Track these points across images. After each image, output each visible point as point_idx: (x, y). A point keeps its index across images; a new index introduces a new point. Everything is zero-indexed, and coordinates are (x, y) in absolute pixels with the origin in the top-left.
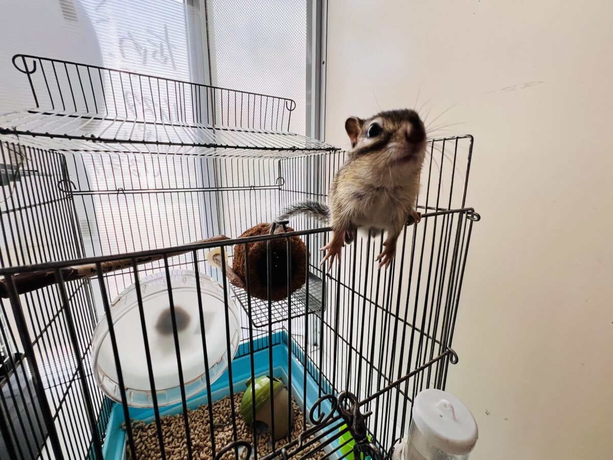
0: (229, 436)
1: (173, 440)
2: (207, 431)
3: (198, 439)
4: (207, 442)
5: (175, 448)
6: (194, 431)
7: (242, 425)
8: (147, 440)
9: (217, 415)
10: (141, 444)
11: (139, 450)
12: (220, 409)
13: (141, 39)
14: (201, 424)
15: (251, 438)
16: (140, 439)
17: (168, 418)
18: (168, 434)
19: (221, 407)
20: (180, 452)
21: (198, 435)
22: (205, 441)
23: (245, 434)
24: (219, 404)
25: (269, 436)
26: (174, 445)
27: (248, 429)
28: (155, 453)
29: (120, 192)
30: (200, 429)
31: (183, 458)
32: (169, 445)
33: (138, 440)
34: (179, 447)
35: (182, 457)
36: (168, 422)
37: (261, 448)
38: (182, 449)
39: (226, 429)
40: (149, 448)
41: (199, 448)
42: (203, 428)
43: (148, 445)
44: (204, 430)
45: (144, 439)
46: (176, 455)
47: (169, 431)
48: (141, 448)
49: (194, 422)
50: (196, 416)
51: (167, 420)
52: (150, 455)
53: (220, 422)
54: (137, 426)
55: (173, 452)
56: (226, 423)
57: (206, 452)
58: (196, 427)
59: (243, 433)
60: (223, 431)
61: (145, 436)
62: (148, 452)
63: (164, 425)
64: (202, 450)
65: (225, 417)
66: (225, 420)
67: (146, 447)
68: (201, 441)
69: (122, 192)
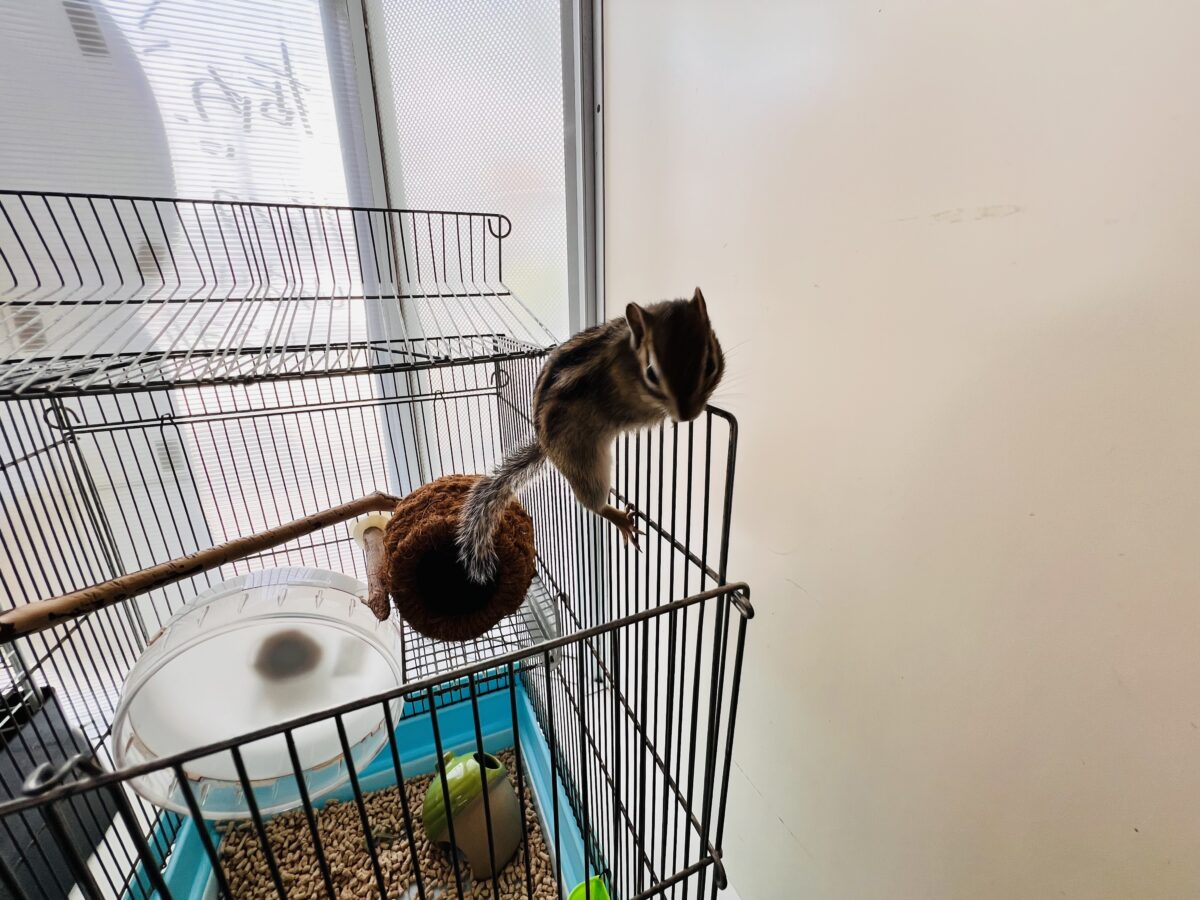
0: (397, 861)
1: (300, 857)
2: (361, 847)
3: (342, 862)
4: (358, 868)
5: (301, 873)
6: (339, 843)
7: (423, 843)
8: (255, 854)
9: (386, 814)
10: (245, 860)
11: (241, 871)
12: (392, 804)
13: (235, 75)
14: (353, 831)
15: (436, 869)
16: (243, 851)
17: (297, 815)
18: (294, 846)
19: (395, 800)
20: (307, 884)
21: (343, 854)
22: (355, 867)
23: (427, 861)
24: (393, 795)
25: (469, 870)
26: (300, 868)
27: (432, 851)
28: (266, 879)
29: (165, 422)
30: (347, 843)
31: (310, 896)
32: (293, 866)
33: (240, 854)
34: (307, 872)
35: (309, 893)
36: (298, 821)
37: (450, 891)
38: (312, 878)
39: (395, 847)
40: (257, 868)
41: (343, 879)
42: (355, 841)
43: (256, 864)
44: (356, 845)
45: (250, 851)
46: (300, 889)
47: (294, 841)
48: (243, 868)
49: (341, 827)
50: (347, 816)
51: (295, 819)
52: (257, 882)
53: (388, 830)
54: (241, 826)
55: (297, 880)
56: (399, 832)
57: (352, 889)
58: (343, 837)
59: (424, 857)
60: (390, 848)
61: (252, 847)
62: (255, 875)
63: (290, 828)
64: (348, 883)
65: (398, 820)
66: (397, 826)
67: (252, 867)
68: (346, 866)
69: (169, 421)
